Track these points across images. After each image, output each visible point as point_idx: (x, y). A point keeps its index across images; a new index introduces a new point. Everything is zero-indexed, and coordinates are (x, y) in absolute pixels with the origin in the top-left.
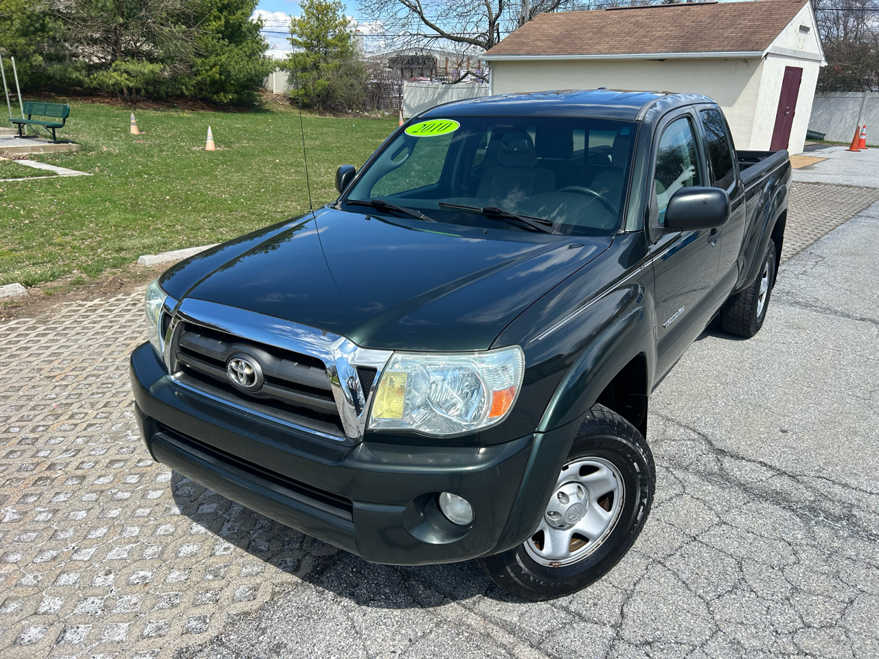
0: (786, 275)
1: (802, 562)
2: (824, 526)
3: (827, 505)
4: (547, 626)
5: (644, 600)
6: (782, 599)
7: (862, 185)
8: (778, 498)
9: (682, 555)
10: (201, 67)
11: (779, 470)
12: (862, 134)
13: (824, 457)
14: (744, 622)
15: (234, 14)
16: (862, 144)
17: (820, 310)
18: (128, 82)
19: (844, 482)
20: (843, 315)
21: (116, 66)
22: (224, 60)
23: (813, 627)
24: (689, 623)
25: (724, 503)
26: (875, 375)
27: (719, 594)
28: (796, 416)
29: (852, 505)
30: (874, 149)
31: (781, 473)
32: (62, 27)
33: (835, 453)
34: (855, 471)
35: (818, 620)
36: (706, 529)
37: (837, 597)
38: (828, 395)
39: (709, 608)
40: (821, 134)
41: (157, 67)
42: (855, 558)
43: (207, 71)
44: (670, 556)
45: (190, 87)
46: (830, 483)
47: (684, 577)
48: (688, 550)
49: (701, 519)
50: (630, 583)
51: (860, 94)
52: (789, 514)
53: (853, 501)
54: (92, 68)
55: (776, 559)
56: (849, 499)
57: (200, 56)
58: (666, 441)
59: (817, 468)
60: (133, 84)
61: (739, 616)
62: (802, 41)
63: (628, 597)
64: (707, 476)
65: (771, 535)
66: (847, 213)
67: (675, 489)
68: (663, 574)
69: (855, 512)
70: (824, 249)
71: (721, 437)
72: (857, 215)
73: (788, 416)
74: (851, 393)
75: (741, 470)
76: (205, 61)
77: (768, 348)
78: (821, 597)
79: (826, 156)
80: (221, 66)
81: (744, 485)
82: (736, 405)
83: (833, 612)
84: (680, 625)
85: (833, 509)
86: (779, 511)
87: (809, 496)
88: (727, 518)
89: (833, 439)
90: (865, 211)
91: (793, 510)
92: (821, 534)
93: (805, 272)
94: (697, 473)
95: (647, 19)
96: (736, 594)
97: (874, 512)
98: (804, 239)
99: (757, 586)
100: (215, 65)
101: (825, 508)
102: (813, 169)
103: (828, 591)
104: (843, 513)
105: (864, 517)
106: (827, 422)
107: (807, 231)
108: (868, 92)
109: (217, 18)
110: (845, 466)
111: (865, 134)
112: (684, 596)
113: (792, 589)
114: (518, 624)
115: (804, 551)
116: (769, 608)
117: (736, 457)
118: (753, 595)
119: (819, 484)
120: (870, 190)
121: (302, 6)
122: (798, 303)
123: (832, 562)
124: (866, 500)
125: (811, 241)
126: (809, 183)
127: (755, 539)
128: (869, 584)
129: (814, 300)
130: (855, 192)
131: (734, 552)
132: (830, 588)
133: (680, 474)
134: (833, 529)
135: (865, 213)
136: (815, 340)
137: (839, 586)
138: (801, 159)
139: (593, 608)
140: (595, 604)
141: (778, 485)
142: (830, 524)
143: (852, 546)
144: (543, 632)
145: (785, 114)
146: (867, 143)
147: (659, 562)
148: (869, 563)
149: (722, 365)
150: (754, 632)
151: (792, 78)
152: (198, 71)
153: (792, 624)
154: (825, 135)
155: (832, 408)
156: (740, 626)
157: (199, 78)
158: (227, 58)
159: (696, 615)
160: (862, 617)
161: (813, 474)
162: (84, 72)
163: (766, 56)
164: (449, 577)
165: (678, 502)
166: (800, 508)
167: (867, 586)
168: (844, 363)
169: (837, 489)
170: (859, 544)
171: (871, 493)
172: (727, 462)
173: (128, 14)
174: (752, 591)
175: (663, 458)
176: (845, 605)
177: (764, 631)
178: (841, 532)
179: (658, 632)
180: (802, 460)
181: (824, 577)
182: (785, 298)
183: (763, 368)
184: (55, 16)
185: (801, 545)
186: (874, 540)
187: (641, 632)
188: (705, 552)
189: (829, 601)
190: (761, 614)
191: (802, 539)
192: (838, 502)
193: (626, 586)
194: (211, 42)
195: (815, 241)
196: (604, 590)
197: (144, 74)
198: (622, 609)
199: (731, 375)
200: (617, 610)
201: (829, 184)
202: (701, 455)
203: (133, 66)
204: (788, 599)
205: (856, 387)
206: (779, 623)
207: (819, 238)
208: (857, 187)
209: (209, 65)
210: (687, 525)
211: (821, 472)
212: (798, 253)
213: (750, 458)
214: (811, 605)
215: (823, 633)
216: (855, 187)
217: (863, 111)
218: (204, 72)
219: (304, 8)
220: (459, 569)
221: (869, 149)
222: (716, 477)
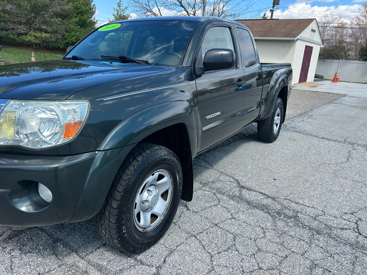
0: (294, 121)
1: (266, 237)
2: (282, 221)
3: (286, 211)
4: (121, 267)
5: (179, 254)
6: (251, 255)
7: (335, 93)
8: (264, 208)
9: (207, 233)
10: (68, 36)
11: (268, 195)
12: (338, 76)
13: (290, 191)
14: (228, 266)
15: (83, 16)
16: (338, 80)
17: (305, 134)
18: (35, 41)
19: (297, 201)
20: (315, 136)
21: (30, 33)
22: (78, 34)
23: (263, 269)
24: (198, 266)
25: (237, 209)
26: (323, 159)
27: (219, 251)
28: (282, 174)
29: (298, 212)
30: (343, 82)
31: (268, 197)
32: (7, 16)
33: (296, 189)
34: (303, 197)
35: (267, 266)
36: (224, 221)
37: (280, 254)
38: (300, 165)
39: (211, 259)
40: (322, 76)
41: (48, 35)
42: (293, 236)
43: (70, 38)
44: (201, 233)
45: (62, 44)
46: (290, 202)
47: (204, 243)
48: (211, 231)
49: (223, 216)
50: (175, 245)
51: (338, 61)
52: (266, 215)
53: (299, 210)
54: (20, 34)
55: (254, 235)
56: (297, 209)
57: (67, 32)
58: (218, 182)
59: (285, 195)
60: (37, 41)
61: (226, 263)
62: (312, 36)
63: (171, 252)
64: (232, 197)
65: (255, 224)
66: (326, 102)
67: (215, 202)
68: (194, 242)
69: (299, 215)
70: (314, 113)
71: (244, 181)
72: (330, 102)
73: (279, 174)
74: (310, 165)
75: (249, 195)
76: (70, 34)
77: (278, 147)
78: (271, 254)
79: (323, 83)
80: (76, 37)
81: (249, 202)
82: (256, 168)
83: (275, 262)
84: (193, 267)
85: (289, 213)
86: (262, 213)
87: (279, 207)
88: (236, 216)
89: (297, 183)
90: (334, 101)
91: (269, 213)
92: (279, 224)
93: (303, 120)
94: (229, 196)
95: (251, 24)
96: (228, 252)
97: (308, 215)
98: (306, 110)
99: (240, 248)
100: (74, 36)
101: (285, 213)
102: (316, 87)
103: (275, 251)
104: (293, 215)
105: (303, 217)
106: (296, 176)
107: (308, 107)
108: (341, 60)
109: (76, 17)
110: (299, 195)
111: (339, 76)
112: (201, 253)
113: (258, 250)
114: (106, 266)
115: (269, 232)
116: (243, 259)
117: (249, 189)
118: (237, 253)
119: (285, 203)
120: (338, 95)
121: (113, 15)
122: (297, 131)
123: (281, 237)
124: (306, 210)
125: (309, 110)
126: (313, 91)
127: (246, 226)
128: (298, 248)
129: (304, 130)
130: (331, 95)
131: (234, 232)
132: (277, 250)
133: (219, 196)
134: (286, 222)
135: (334, 102)
136: (300, 145)
137: (282, 249)
138: (312, 84)
139: (150, 258)
140: (152, 256)
141: (265, 202)
142: (285, 220)
143: (293, 230)
144: (117, 270)
145: (306, 65)
146: (340, 80)
147: (194, 236)
148: (300, 239)
149: (255, 153)
150: (231, 271)
151: (308, 51)
152: (66, 38)
153: (252, 267)
154: (324, 76)
155: (300, 171)
156: (225, 268)
157: (67, 41)
158: (79, 34)
159: (203, 262)
160: (290, 265)
161: (283, 198)
162: (16, 35)
163: (297, 40)
164: (79, 242)
165: (214, 208)
166: (273, 212)
167: (296, 249)
168: (310, 154)
169: (293, 205)
170: (297, 229)
171: (309, 207)
172: (244, 192)
173: (37, 12)
174: (237, 250)
175: (214, 189)
176: (283, 258)
177: (237, 270)
178: (290, 224)
179: (180, 271)
180: (280, 192)
181: (276, 244)
182: (292, 129)
183: (274, 154)
184: (5, 11)
185: (268, 229)
186: (305, 228)
187: (170, 271)
188: (219, 231)
189: (275, 256)
190: (238, 262)
191: (270, 226)
192: (292, 210)
193: (172, 247)
194: (73, 26)
195: (310, 110)
196: (159, 249)
197: (42, 38)
198: (165, 259)
199: (258, 157)
200: (162, 259)
201: (321, 92)
202: (232, 188)
203: (38, 34)
204: (254, 255)
205: (313, 163)
206: (246, 267)
207: (312, 110)
208: (333, 93)
209: (71, 36)
210: (215, 219)
211: (287, 197)
212: (302, 114)
213: (255, 190)
214: (265, 258)
215: (268, 272)
216: (332, 93)
217: (339, 67)
218: (69, 39)
219: (114, 16)
220: (87, 237)
221: (341, 82)
222: (236, 198)
